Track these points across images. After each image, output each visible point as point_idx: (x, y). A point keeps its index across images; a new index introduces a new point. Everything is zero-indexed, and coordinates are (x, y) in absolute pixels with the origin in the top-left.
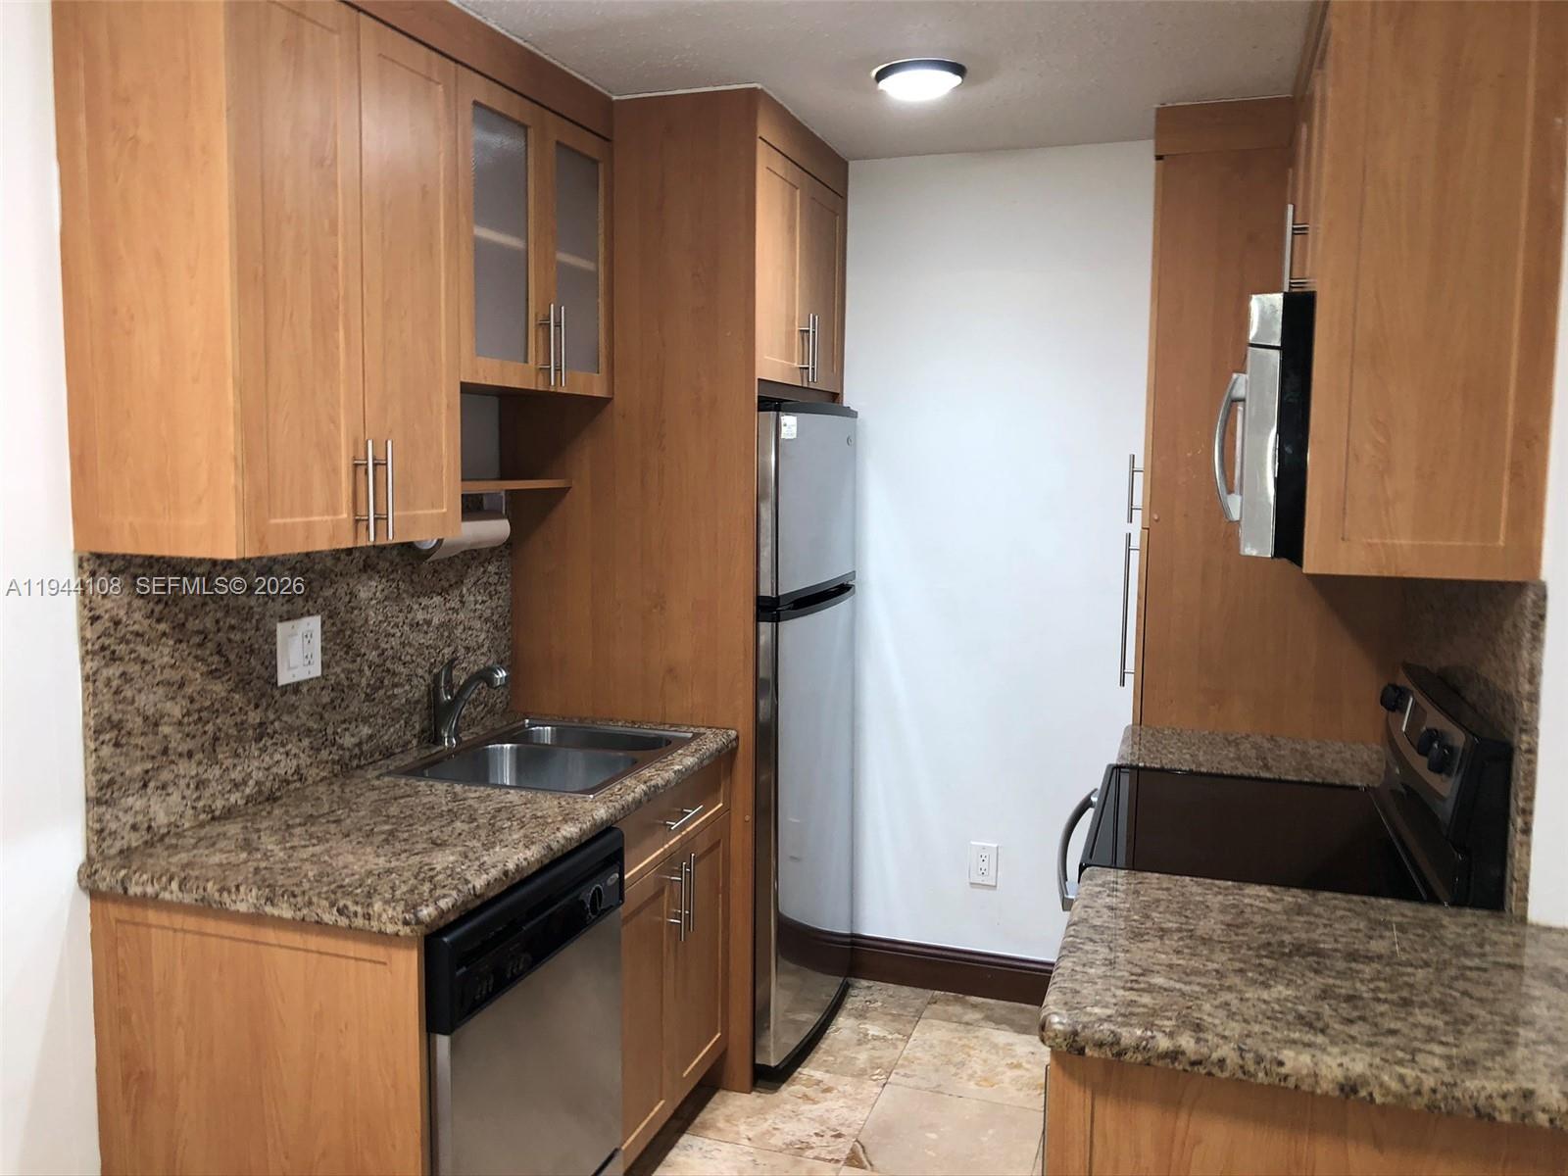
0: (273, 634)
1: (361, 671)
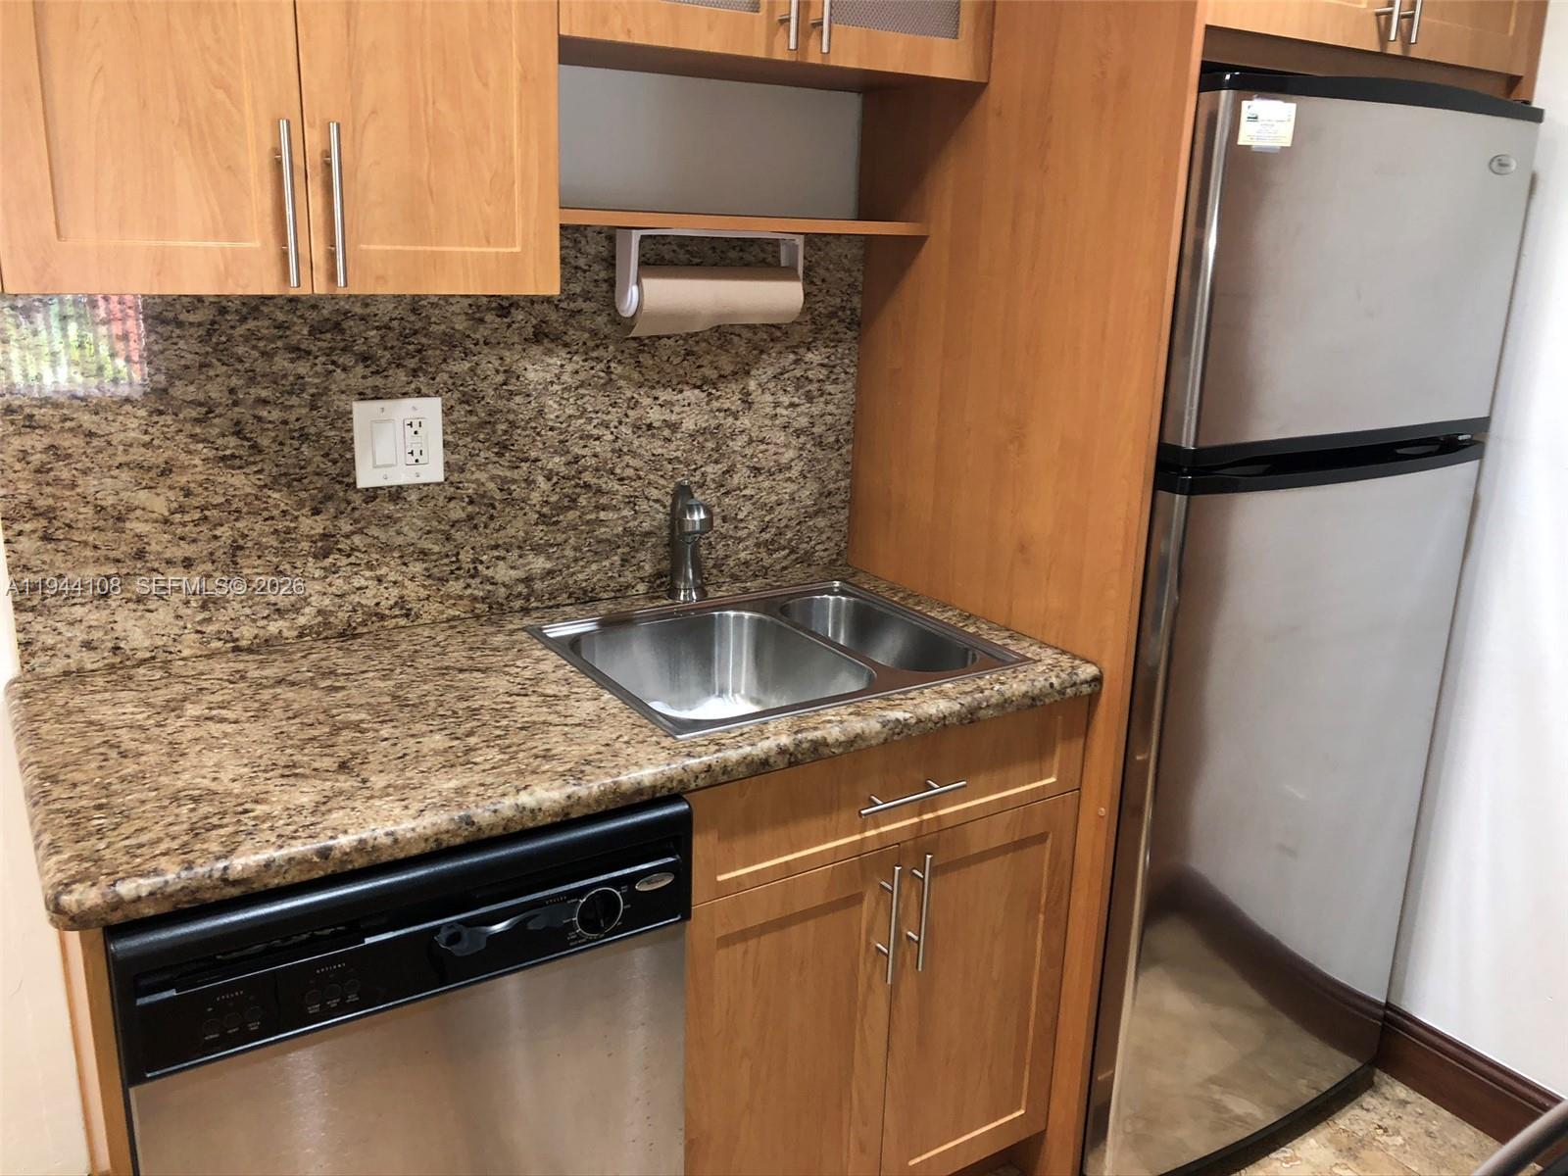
0: (347, 416)
1: (529, 482)
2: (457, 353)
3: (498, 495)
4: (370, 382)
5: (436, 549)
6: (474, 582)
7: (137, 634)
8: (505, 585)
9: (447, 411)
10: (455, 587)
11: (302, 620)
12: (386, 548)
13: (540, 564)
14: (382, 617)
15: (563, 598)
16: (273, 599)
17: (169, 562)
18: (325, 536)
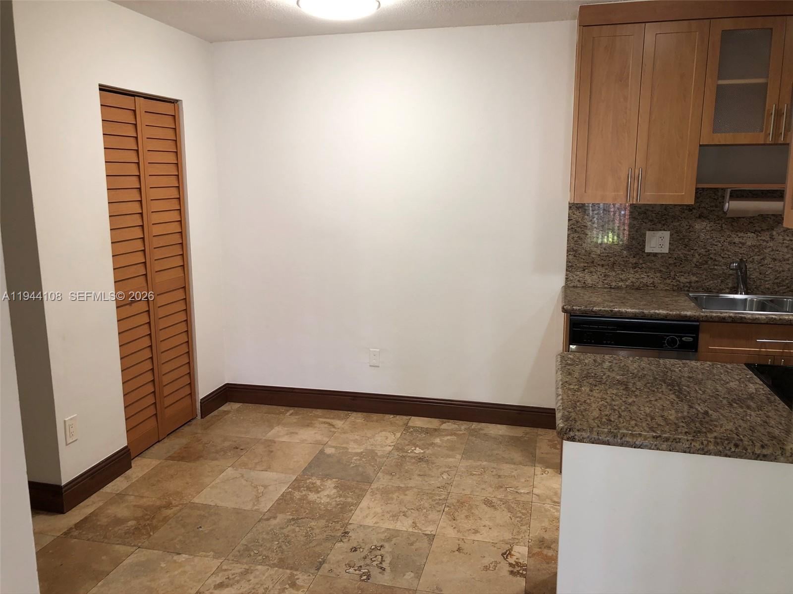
2: (676, 220)
3: (684, 258)
4: (652, 226)
5: (664, 270)
6: (674, 281)
7: (589, 280)
8: (683, 283)
9: (671, 235)
10: (668, 281)
11: (627, 283)
12: (651, 268)
13: (694, 278)
14: (648, 286)
15: (700, 289)
16: (621, 277)
17: (599, 265)
18: (635, 263)
